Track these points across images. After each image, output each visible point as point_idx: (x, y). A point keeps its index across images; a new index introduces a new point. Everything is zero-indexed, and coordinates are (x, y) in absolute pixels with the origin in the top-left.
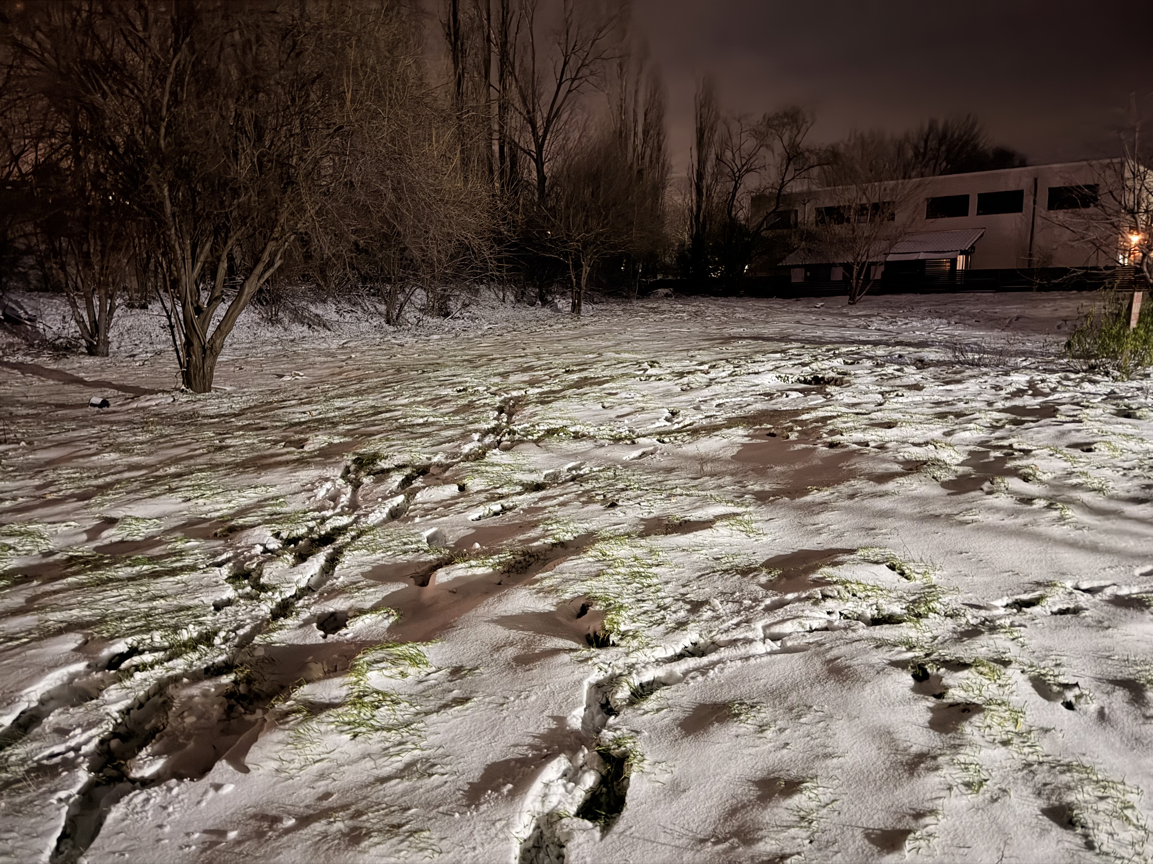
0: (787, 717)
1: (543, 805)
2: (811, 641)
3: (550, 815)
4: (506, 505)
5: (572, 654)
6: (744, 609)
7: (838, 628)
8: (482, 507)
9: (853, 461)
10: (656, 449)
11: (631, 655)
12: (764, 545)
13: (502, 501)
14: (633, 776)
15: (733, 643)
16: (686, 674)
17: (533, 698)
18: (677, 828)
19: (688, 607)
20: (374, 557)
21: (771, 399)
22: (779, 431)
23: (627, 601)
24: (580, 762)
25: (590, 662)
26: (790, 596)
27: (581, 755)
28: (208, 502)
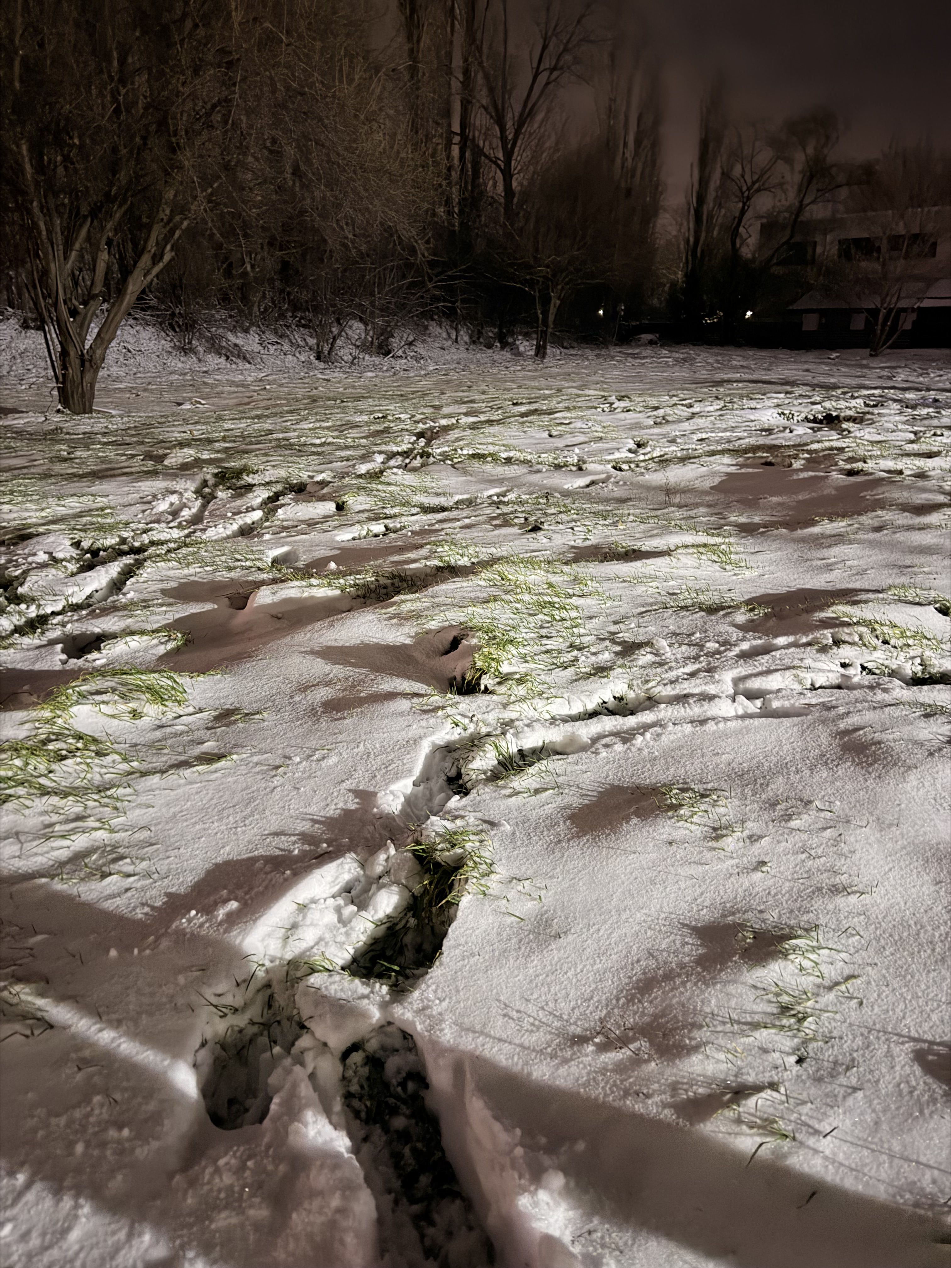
0: (766, 817)
1: (284, 946)
2: (814, 701)
3: (293, 964)
4: (391, 526)
5: (415, 700)
6: (706, 655)
7: (860, 687)
8: (357, 527)
9: (880, 490)
10: (609, 477)
11: (511, 707)
12: (745, 581)
13: (386, 521)
14: (465, 901)
15: (682, 699)
16: (595, 740)
17: (333, 760)
18: (532, 1009)
19: (618, 648)
20: (186, 571)
21: (770, 434)
22: (779, 460)
23: (523, 634)
24: (379, 869)
25: (440, 713)
26: (781, 641)
27: (382, 857)
28: (15, 508)
